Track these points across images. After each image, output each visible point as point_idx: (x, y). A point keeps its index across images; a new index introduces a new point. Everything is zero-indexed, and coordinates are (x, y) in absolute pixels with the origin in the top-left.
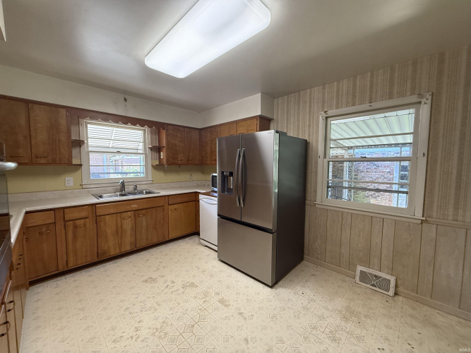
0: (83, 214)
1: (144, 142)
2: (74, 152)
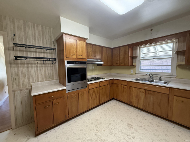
2: (134, 60)
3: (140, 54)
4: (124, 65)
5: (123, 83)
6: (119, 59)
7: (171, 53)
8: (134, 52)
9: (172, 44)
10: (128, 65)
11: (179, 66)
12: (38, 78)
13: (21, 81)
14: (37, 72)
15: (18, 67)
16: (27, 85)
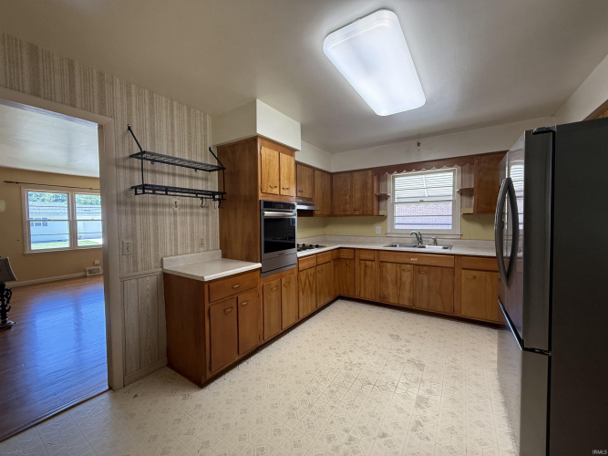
0: (371, 257)
1: (454, 186)
2: (382, 204)
3: (394, 190)
4: (363, 215)
5: (364, 256)
6: (349, 201)
7: (450, 191)
8: (382, 184)
9: (452, 174)
10: (372, 215)
11: (466, 216)
12: (176, 245)
13: (139, 251)
14: (176, 228)
15: (134, 213)
16: (153, 262)
